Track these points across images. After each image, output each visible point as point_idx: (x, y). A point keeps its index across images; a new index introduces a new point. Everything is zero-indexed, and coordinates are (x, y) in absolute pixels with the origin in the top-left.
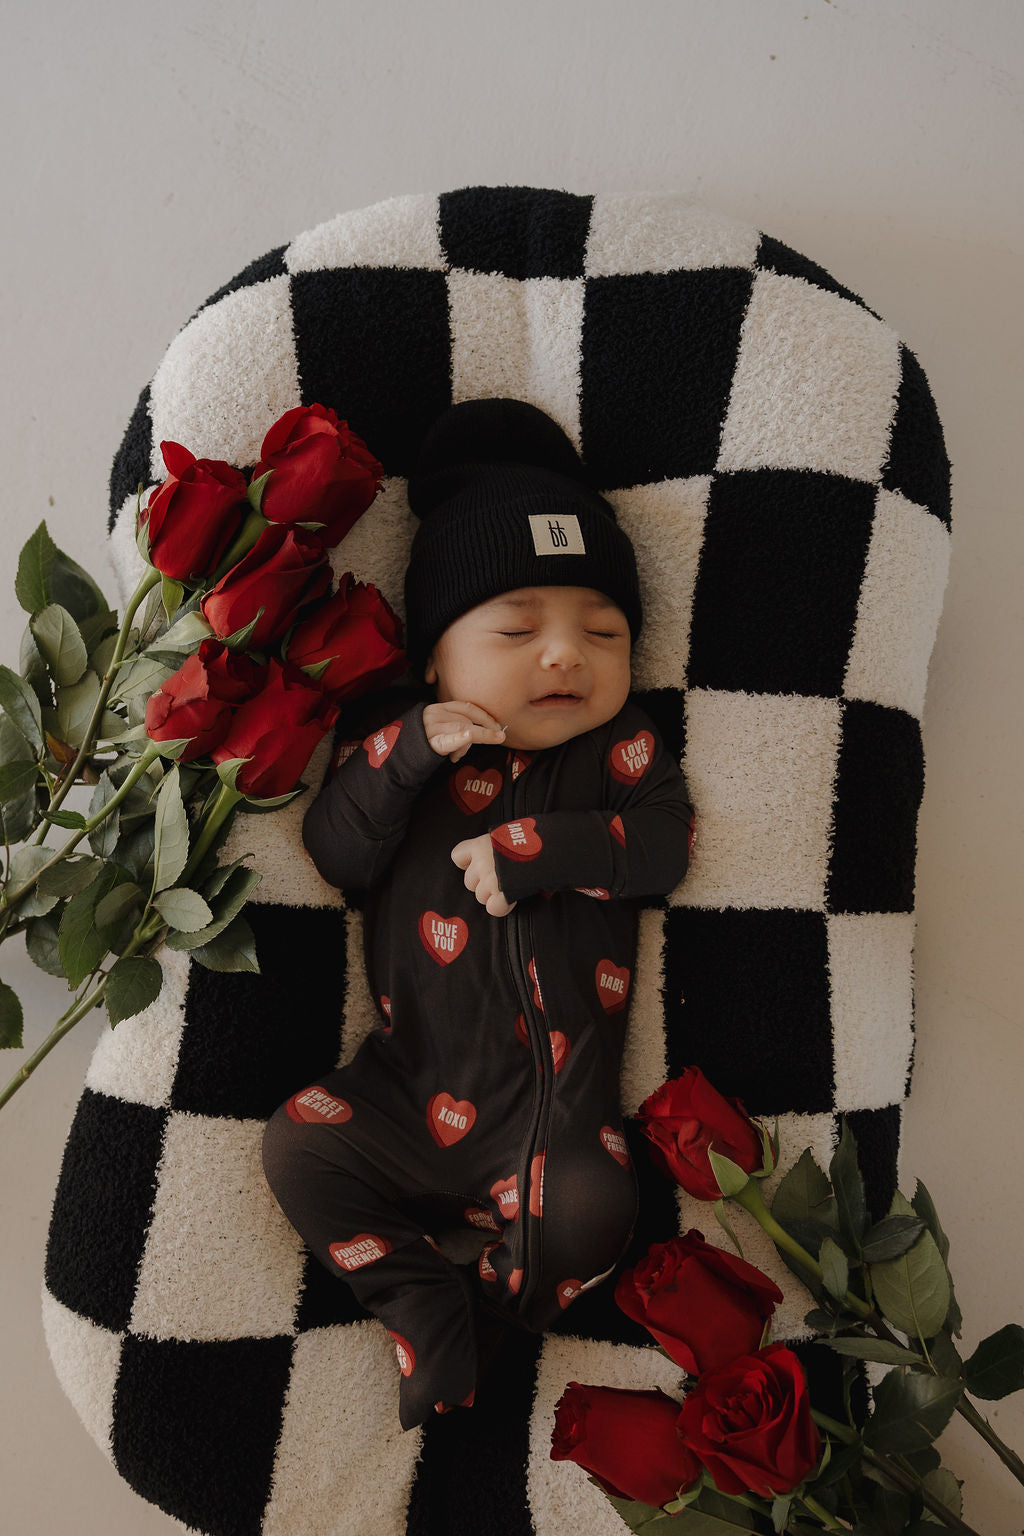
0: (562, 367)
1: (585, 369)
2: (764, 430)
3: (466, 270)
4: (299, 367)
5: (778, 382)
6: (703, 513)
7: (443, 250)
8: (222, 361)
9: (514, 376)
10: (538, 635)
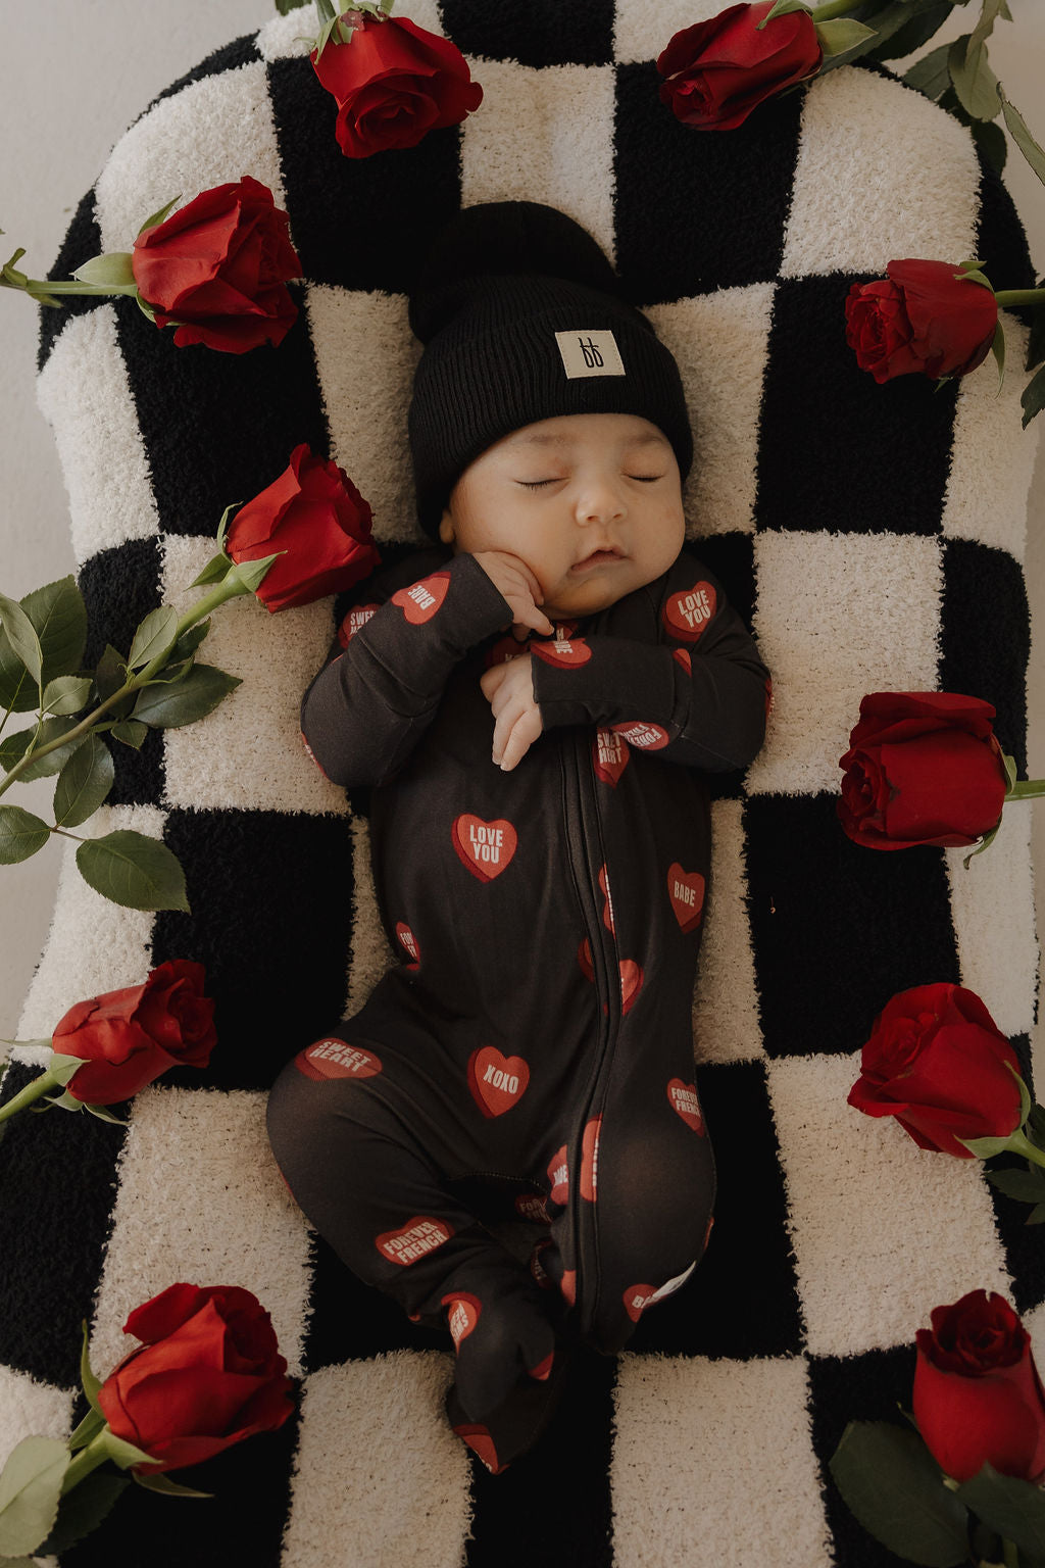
0: (592, 164)
1: (619, 167)
2: (834, 229)
3: (474, 56)
4: (281, 163)
5: (847, 176)
6: (766, 325)
8: (188, 156)
9: (533, 177)
10: (566, 484)
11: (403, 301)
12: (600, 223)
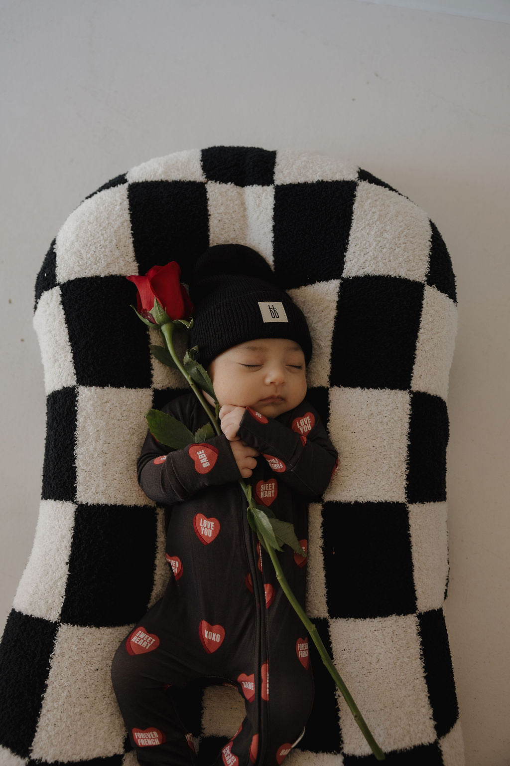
0: (263, 228)
1: (275, 229)
2: (366, 256)
3: (216, 182)
4: (132, 227)
5: (373, 233)
6: (336, 298)
7: (203, 173)
8: (92, 223)
9: (240, 233)
10: (262, 368)
12: (268, 254)
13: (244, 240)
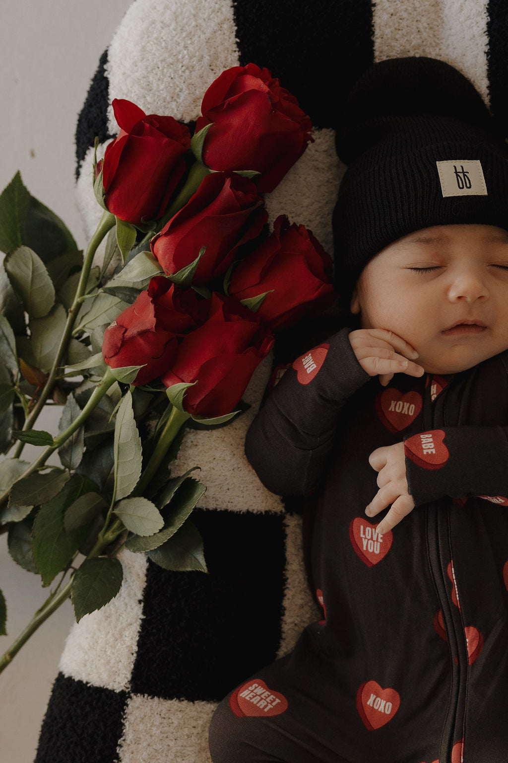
0: (470, 27)
1: (492, 30)
4: (237, 31)
8: (169, 26)
9: (429, 37)
10: (445, 271)
11: (332, 133)
12: (478, 74)
13: (437, 49)
